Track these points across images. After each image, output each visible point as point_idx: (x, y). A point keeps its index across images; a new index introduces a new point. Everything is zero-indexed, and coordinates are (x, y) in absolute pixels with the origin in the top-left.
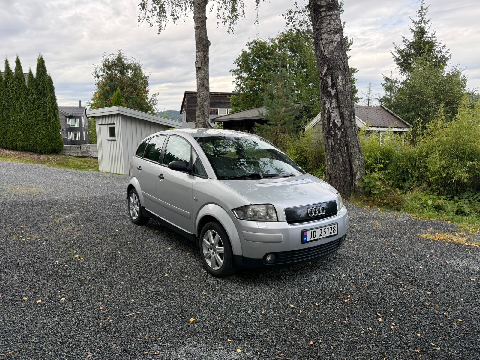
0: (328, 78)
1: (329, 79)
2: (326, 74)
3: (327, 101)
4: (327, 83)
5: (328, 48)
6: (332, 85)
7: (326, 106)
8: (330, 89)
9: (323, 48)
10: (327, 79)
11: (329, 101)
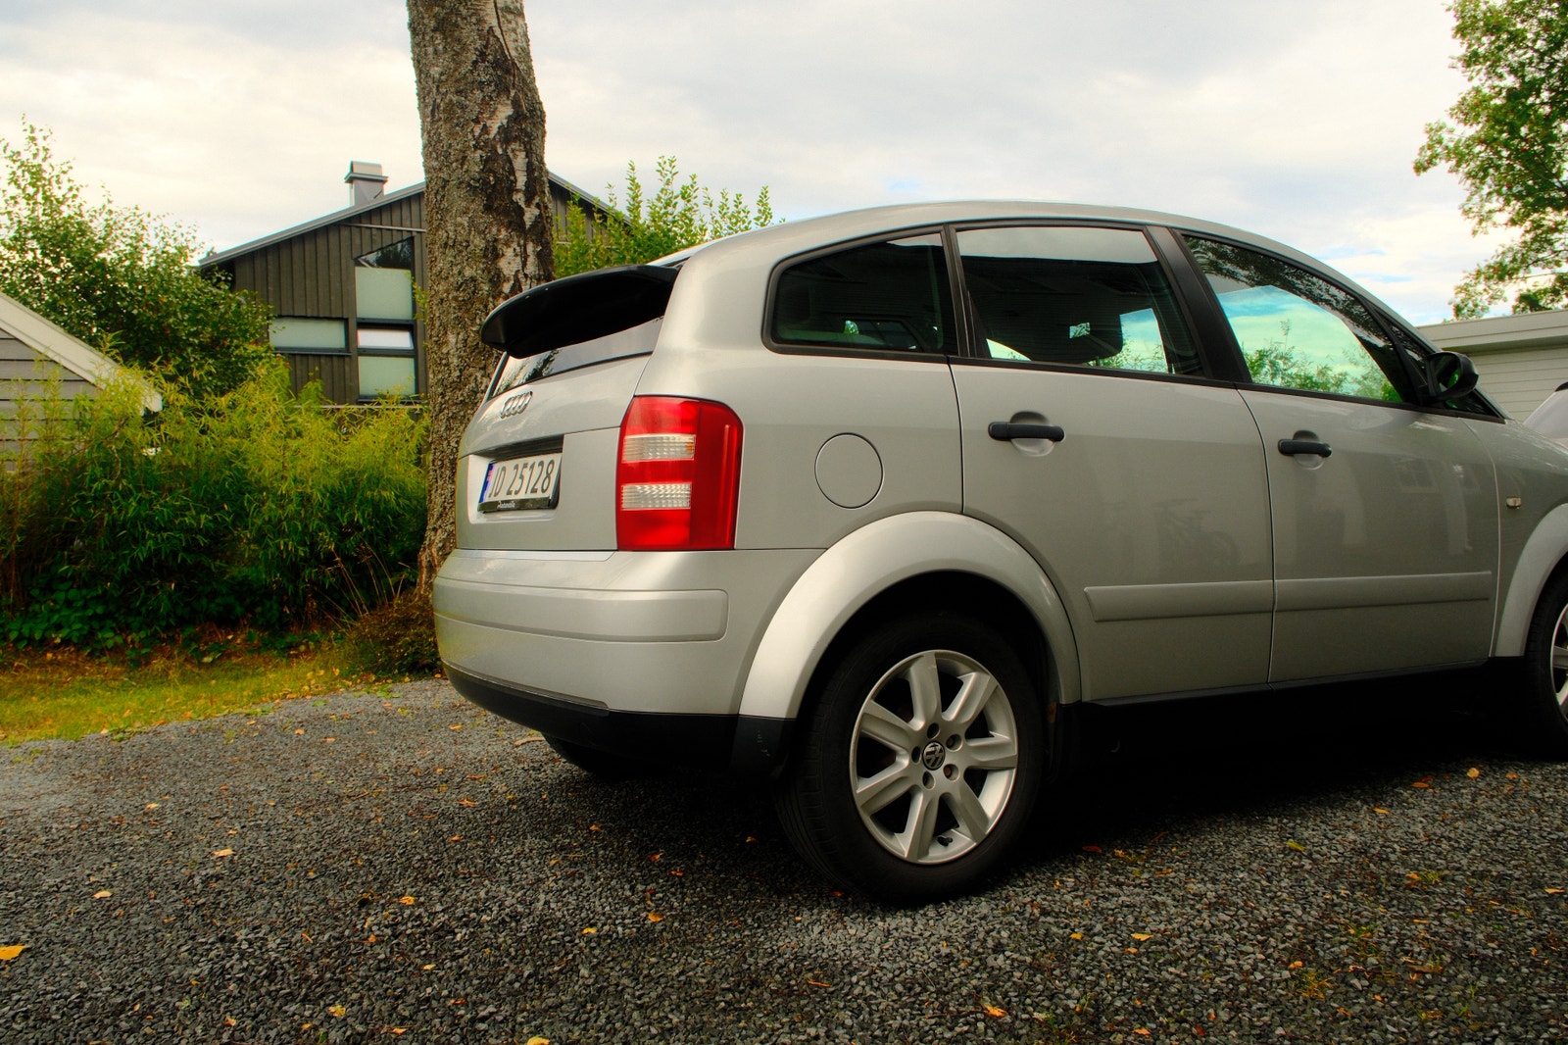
0: (513, 151)
1: (515, 156)
2: (507, 135)
3: (507, 244)
4: (512, 171)
5: (514, 31)
6: (527, 184)
7: (502, 263)
8: (519, 198)
9: (494, 23)
10: (511, 155)
11: (515, 245)
